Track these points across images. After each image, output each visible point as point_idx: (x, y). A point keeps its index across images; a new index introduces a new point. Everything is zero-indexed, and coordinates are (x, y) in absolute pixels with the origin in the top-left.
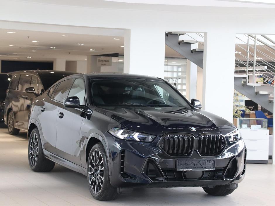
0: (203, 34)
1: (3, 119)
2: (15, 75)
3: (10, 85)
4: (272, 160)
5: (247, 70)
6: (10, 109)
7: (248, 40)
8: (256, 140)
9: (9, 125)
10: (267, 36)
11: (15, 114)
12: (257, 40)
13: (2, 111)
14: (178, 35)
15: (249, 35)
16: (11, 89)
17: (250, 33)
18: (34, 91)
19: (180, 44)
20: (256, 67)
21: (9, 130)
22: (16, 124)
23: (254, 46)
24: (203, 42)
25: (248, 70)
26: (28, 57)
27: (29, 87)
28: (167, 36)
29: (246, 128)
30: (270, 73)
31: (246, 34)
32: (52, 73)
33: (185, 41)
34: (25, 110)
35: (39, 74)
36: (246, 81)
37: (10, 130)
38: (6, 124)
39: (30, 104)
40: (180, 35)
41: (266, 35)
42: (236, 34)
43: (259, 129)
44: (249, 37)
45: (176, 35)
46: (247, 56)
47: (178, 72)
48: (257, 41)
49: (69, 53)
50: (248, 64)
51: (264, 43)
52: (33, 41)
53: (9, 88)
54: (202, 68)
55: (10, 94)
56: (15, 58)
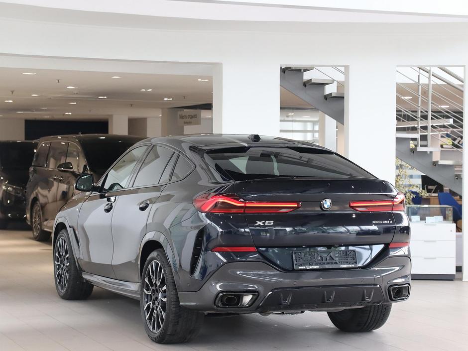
0: (344, 68)
1: (25, 216)
2: (43, 143)
3: (35, 159)
4: (462, 274)
5: (418, 126)
6: (36, 199)
7: (419, 76)
8: (434, 241)
9: (34, 226)
10: (450, 69)
11: (43, 207)
12: (432, 75)
13: (25, 202)
14: (302, 71)
15: (420, 68)
16: (36, 166)
17: (421, 64)
18: (72, 168)
19: (305, 86)
20: (432, 120)
21: (33, 233)
22: (45, 223)
23: (428, 85)
24: (343, 82)
25: (420, 125)
26: (67, 113)
27: (64, 162)
28: (284, 73)
29: (417, 222)
30: (455, 130)
31: (414, 66)
32: (101, 138)
33: (313, 81)
34: (60, 200)
35: (79, 141)
36: (417, 144)
37: (35, 233)
38: (29, 223)
39: (67, 191)
40: (305, 70)
41: (446, 68)
42: (398, 66)
43: (440, 222)
44: (421, 71)
45: (299, 71)
46: (418, 103)
47: (313, 131)
48: (433, 78)
49: (132, 105)
50: (420, 116)
51: (445, 80)
52: (68, 87)
53: (33, 164)
54: (343, 124)
55: (35, 175)
56: (46, 116)
